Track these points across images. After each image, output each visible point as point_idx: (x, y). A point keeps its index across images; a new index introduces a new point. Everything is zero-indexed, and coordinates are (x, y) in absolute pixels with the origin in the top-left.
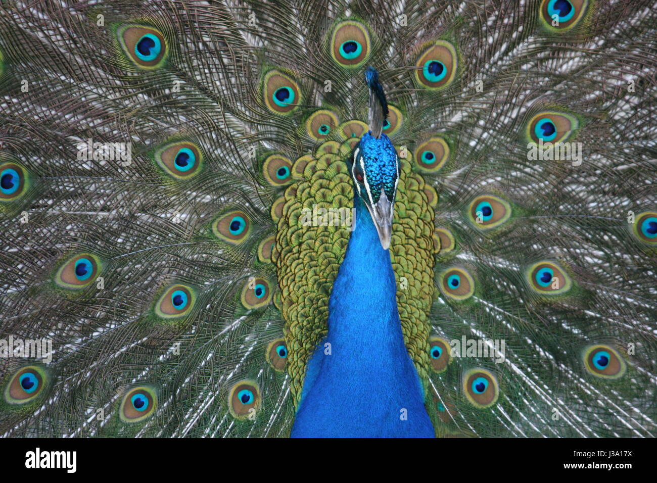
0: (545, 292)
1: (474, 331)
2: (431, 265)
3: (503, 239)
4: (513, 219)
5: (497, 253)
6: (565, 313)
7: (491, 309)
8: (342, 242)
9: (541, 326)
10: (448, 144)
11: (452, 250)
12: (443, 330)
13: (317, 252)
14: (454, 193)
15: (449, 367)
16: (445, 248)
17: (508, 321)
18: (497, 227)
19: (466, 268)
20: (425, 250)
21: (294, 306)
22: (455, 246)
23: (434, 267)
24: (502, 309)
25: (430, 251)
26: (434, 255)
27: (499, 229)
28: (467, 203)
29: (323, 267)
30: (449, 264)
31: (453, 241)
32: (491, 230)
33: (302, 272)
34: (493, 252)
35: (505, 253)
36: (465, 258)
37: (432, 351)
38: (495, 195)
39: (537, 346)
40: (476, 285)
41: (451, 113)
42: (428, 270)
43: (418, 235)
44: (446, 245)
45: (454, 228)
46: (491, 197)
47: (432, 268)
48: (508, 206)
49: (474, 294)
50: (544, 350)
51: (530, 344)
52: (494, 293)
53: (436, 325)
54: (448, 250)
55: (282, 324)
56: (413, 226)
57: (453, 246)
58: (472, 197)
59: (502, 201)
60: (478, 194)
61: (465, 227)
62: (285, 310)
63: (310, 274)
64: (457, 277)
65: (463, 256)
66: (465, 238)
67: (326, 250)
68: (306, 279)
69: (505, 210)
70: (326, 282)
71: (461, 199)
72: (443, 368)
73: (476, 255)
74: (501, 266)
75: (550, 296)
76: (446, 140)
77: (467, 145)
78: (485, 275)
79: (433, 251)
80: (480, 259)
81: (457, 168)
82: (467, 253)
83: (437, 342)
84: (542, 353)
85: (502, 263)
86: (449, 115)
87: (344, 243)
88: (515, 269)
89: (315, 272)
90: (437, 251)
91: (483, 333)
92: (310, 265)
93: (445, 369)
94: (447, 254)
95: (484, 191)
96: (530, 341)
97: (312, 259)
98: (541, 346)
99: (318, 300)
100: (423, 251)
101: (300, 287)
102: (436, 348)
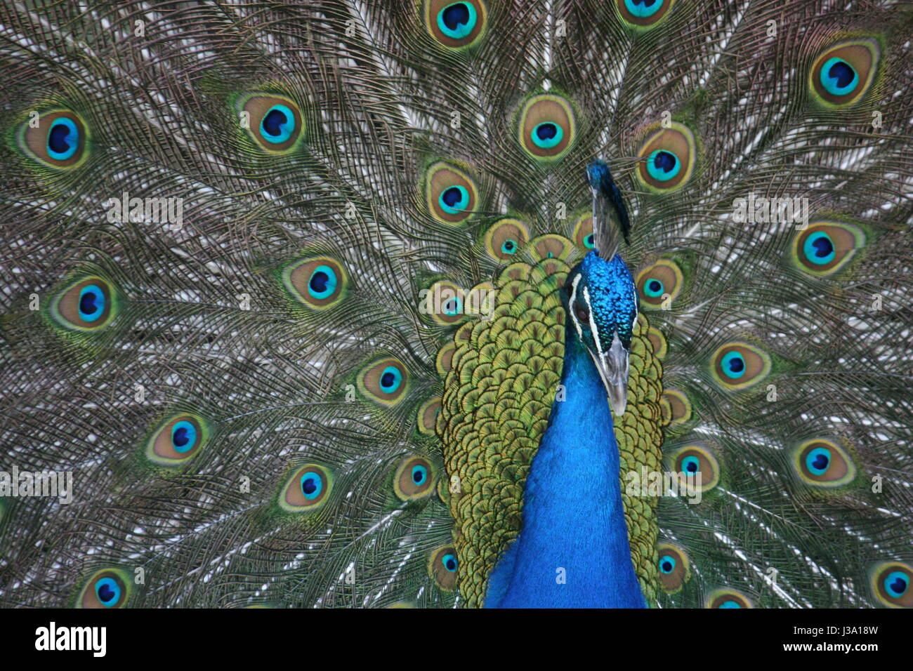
0: (818, 483)
1: (719, 536)
2: (658, 444)
3: (758, 406)
4: (774, 375)
5: (751, 425)
6: (846, 513)
7: (742, 505)
8: (533, 406)
9: (814, 530)
10: (682, 269)
11: (688, 421)
12: (674, 535)
13: (498, 421)
14: (689, 339)
15: (684, 586)
16: (677, 418)
17: (768, 524)
18: (752, 387)
19: (707, 446)
20: (650, 420)
21: (466, 498)
22: (692, 414)
23: (661, 445)
24: (759, 505)
25: (656, 423)
26: (662, 428)
27: (754, 391)
28: (708, 353)
29: (507, 442)
30: (682, 441)
31: (689, 408)
32: (743, 391)
33: (477, 450)
34: (745, 425)
35: (763, 426)
36: (706, 432)
37: (662, 562)
38: (749, 342)
39: (808, 559)
40: (721, 471)
41: (686, 227)
42: (654, 449)
43: (641, 400)
44: (679, 414)
45: (691, 389)
46: (742, 345)
47: (659, 447)
48: (766, 358)
49: (719, 484)
50: (818, 565)
51: (799, 556)
52: (747, 482)
53: (665, 528)
54: (682, 421)
55: (450, 524)
56: (634, 387)
57: (688, 415)
58: (716, 346)
59: (758, 351)
60: (724, 341)
61: (706, 388)
62: (454, 504)
63: (489, 451)
64: (694, 460)
65: (703, 430)
66: (706, 403)
67: (511, 417)
68: (484, 458)
69: (763, 364)
70: (511, 463)
71: (700, 349)
72: (677, 588)
73: (721, 428)
74: (756, 443)
75: (824, 489)
76: (678, 264)
77: (708, 270)
78: (734, 457)
79: (660, 423)
80: (728, 434)
81: (694, 303)
82: (708, 425)
83: (669, 550)
84: (815, 570)
85: (759, 441)
86: (683, 228)
87: (536, 408)
88: (776, 447)
89: (495, 448)
90: (666, 423)
91: (732, 540)
92: (488, 440)
93: (681, 588)
94: (680, 426)
95: (732, 337)
96: (797, 552)
97: (491, 432)
98: (814, 559)
99: (500, 488)
100: (647, 422)
101: (474, 472)
102: (668, 559)
